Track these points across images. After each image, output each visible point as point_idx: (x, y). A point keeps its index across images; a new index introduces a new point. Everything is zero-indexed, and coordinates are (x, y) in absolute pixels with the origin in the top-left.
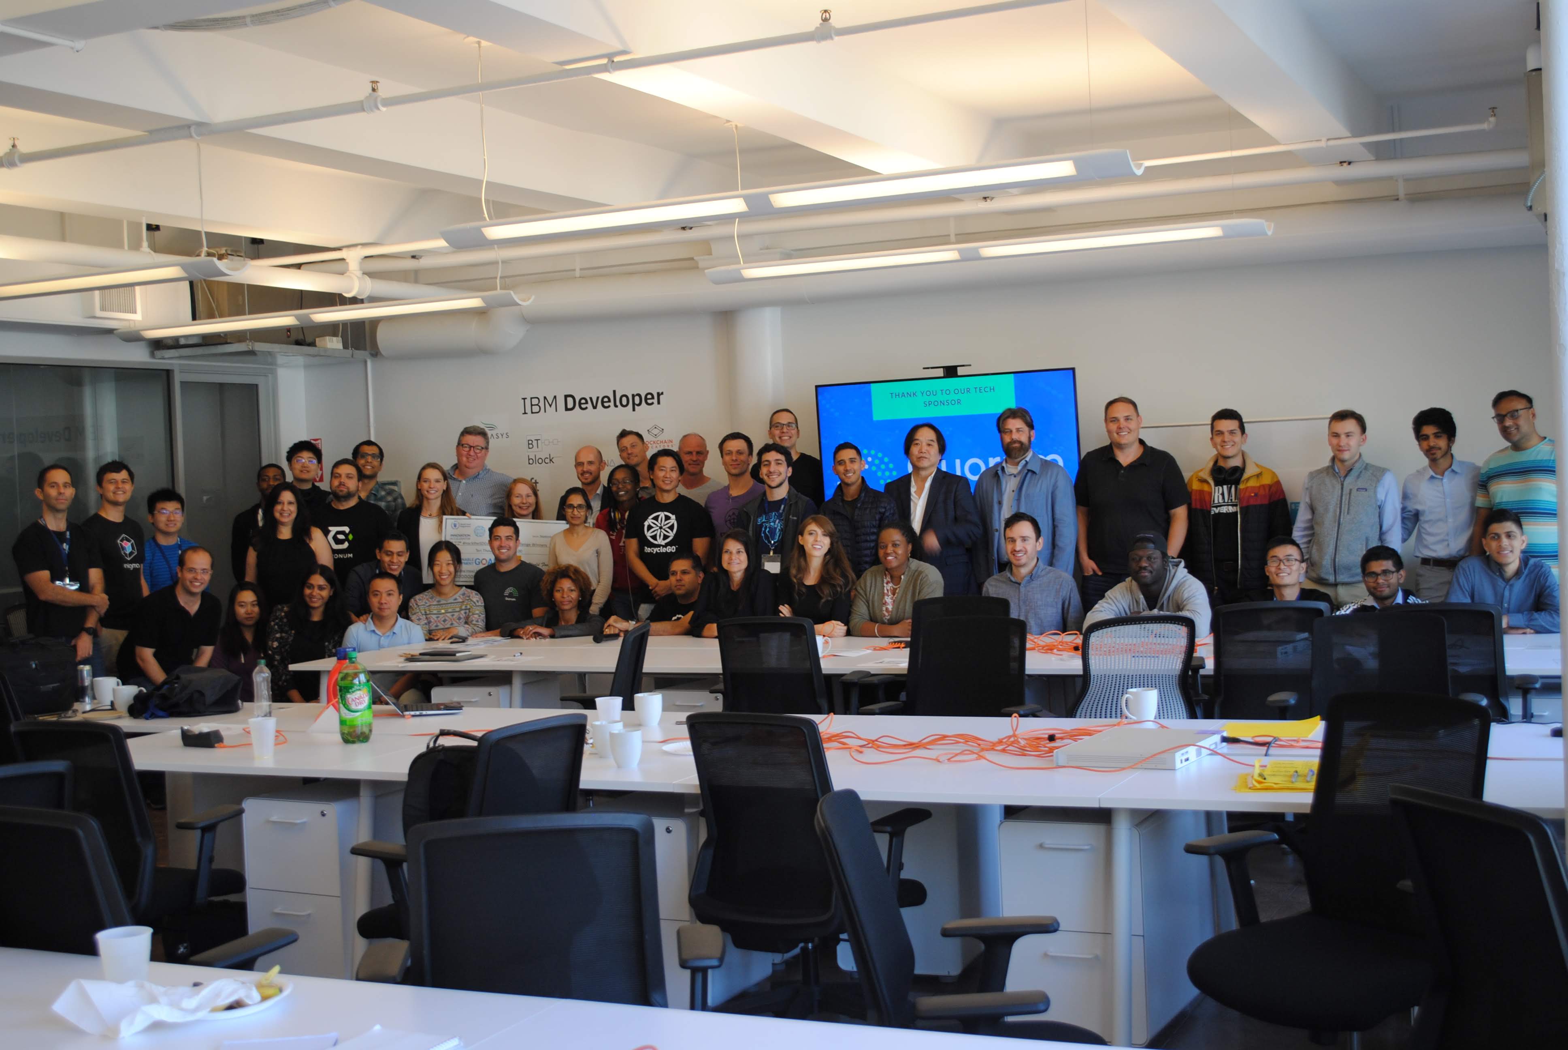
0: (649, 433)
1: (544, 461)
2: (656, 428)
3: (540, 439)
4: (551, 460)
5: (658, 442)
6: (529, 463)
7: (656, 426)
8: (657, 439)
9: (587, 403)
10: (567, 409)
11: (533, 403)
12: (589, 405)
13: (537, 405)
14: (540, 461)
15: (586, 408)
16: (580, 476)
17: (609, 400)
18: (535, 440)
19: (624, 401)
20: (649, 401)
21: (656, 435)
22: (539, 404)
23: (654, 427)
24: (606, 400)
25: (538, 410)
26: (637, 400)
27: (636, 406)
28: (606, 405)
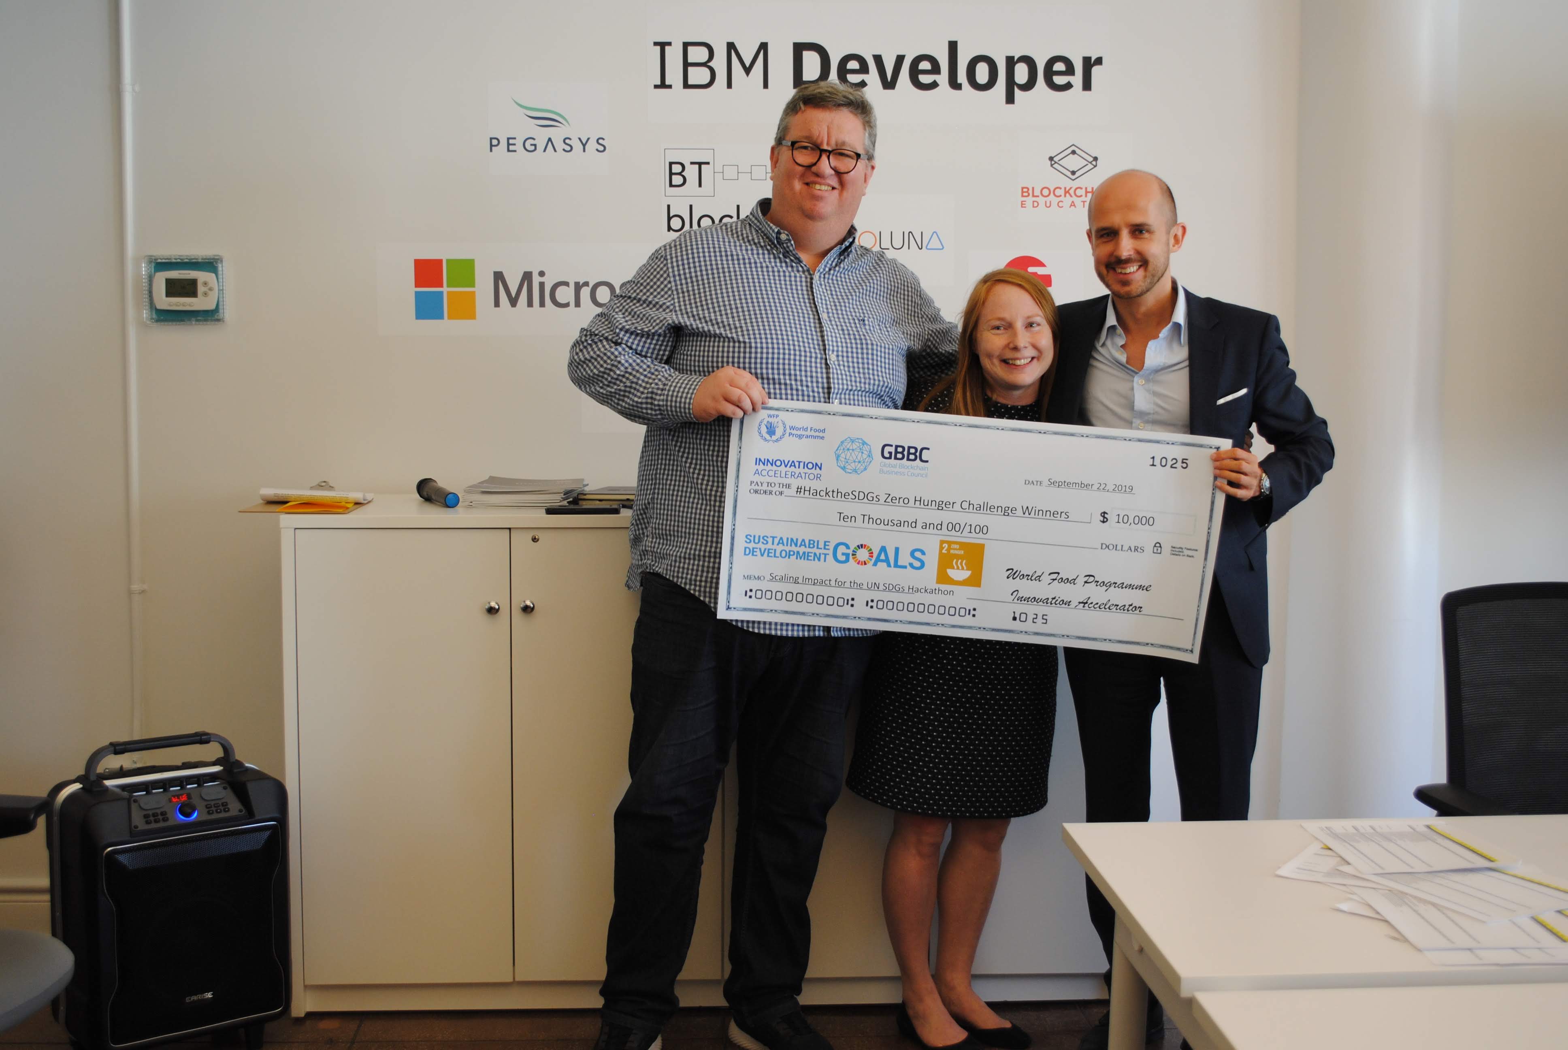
0: (1052, 165)
2: (1074, 152)
3: (708, 163)
5: (1079, 192)
7: (1073, 148)
8: (1075, 184)
16: (1104, 270)
17: (936, 69)
18: (692, 163)
19: (982, 73)
20: (1059, 80)
21: (1073, 173)
22: (709, 64)
23: (1069, 151)
24: (925, 65)
25: (706, 79)
26: (1021, 73)
27: (1016, 90)
28: (925, 79)
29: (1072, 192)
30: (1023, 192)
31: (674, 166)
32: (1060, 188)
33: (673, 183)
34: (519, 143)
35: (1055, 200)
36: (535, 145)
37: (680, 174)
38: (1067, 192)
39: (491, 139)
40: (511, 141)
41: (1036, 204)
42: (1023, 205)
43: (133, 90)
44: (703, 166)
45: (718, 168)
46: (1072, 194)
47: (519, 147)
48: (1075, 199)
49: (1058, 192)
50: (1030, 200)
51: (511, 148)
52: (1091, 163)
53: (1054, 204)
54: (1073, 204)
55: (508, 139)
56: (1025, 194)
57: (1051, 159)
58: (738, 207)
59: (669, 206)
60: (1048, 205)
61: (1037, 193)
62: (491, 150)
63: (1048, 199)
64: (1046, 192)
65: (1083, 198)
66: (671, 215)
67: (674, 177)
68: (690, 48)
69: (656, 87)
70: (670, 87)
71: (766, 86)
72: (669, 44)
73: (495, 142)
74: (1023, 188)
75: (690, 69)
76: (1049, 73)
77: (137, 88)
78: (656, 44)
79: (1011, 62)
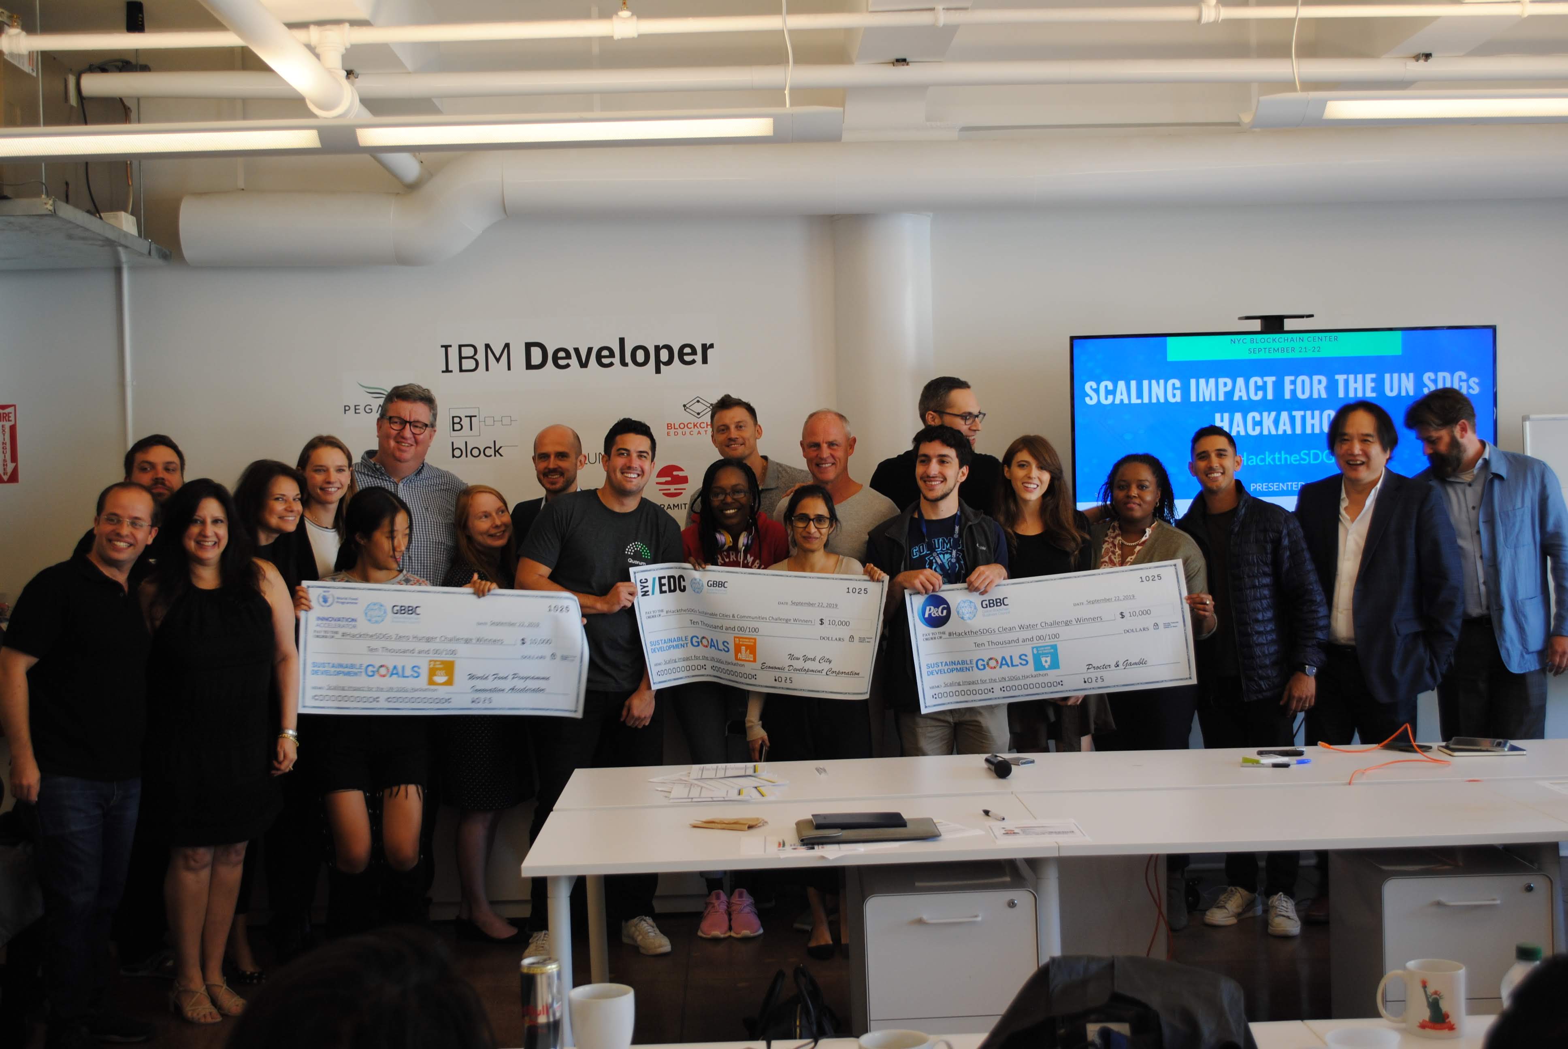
0: (685, 410)
1: (483, 452)
2: (698, 401)
3: (476, 416)
4: (496, 451)
5: (702, 425)
6: (454, 456)
7: (698, 399)
8: (700, 421)
9: (568, 356)
10: (529, 366)
11: (463, 355)
12: (574, 361)
13: (471, 358)
14: (476, 452)
15: (568, 366)
16: (542, 477)
17: (612, 355)
18: (466, 417)
19: (640, 356)
20: (688, 358)
21: (698, 414)
22: (475, 357)
23: (696, 400)
24: (605, 353)
25: (473, 367)
26: (664, 355)
27: (662, 365)
28: (605, 361)
29: (698, 425)
30: (668, 426)
31: (455, 419)
32: (691, 423)
33: (455, 429)
34: (362, 408)
35: (688, 431)
36: (371, 409)
37: (459, 423)
38: (695, 425)
39: (345, 406)
40: (357, 407)
41: (676, 433)
42: (668, 434)
43: (132, 384)
44: (473, 418)
45: (482, 419)
46: (699, 427)
47: (361, 410)
48: (700, 429)
49: (689, 426)
50: (672, 431)
51: (357, 411)
52: (709, 407)
53: (688, 433)
54: (699, 433)
55: (355, 406)
56: (670, 428)
57: (684, 406)
58: (495, 442)
59: (453, 443)
60: (684, 433)
61: (677, 426)
62: (345, 413)
63: (684, 430)
64: (682, 426)
65: (705, 429)
66: (454, 448)
67: (455, 425)
68: (463, 348)
69: (443, 372)
70: (451, 371)
71: (509, 369)
72: (450, 346)
73: (347, 408)
74: (668, 424)
75: (463, 360)
76: (681, 354)
77: (134, 383)
78: (442, 346)
79: (658, 349)
